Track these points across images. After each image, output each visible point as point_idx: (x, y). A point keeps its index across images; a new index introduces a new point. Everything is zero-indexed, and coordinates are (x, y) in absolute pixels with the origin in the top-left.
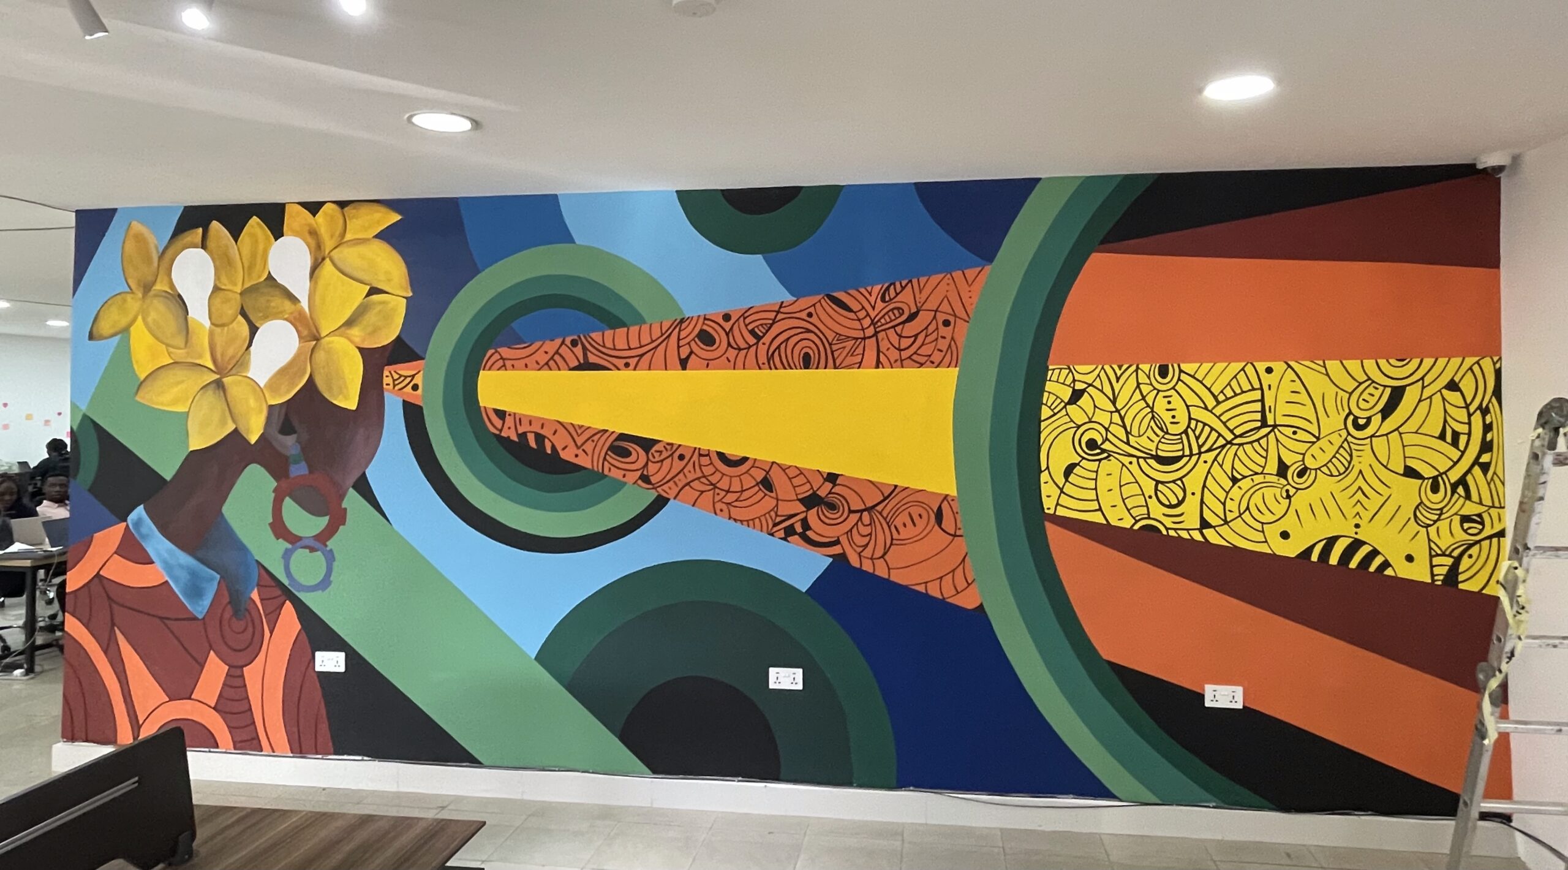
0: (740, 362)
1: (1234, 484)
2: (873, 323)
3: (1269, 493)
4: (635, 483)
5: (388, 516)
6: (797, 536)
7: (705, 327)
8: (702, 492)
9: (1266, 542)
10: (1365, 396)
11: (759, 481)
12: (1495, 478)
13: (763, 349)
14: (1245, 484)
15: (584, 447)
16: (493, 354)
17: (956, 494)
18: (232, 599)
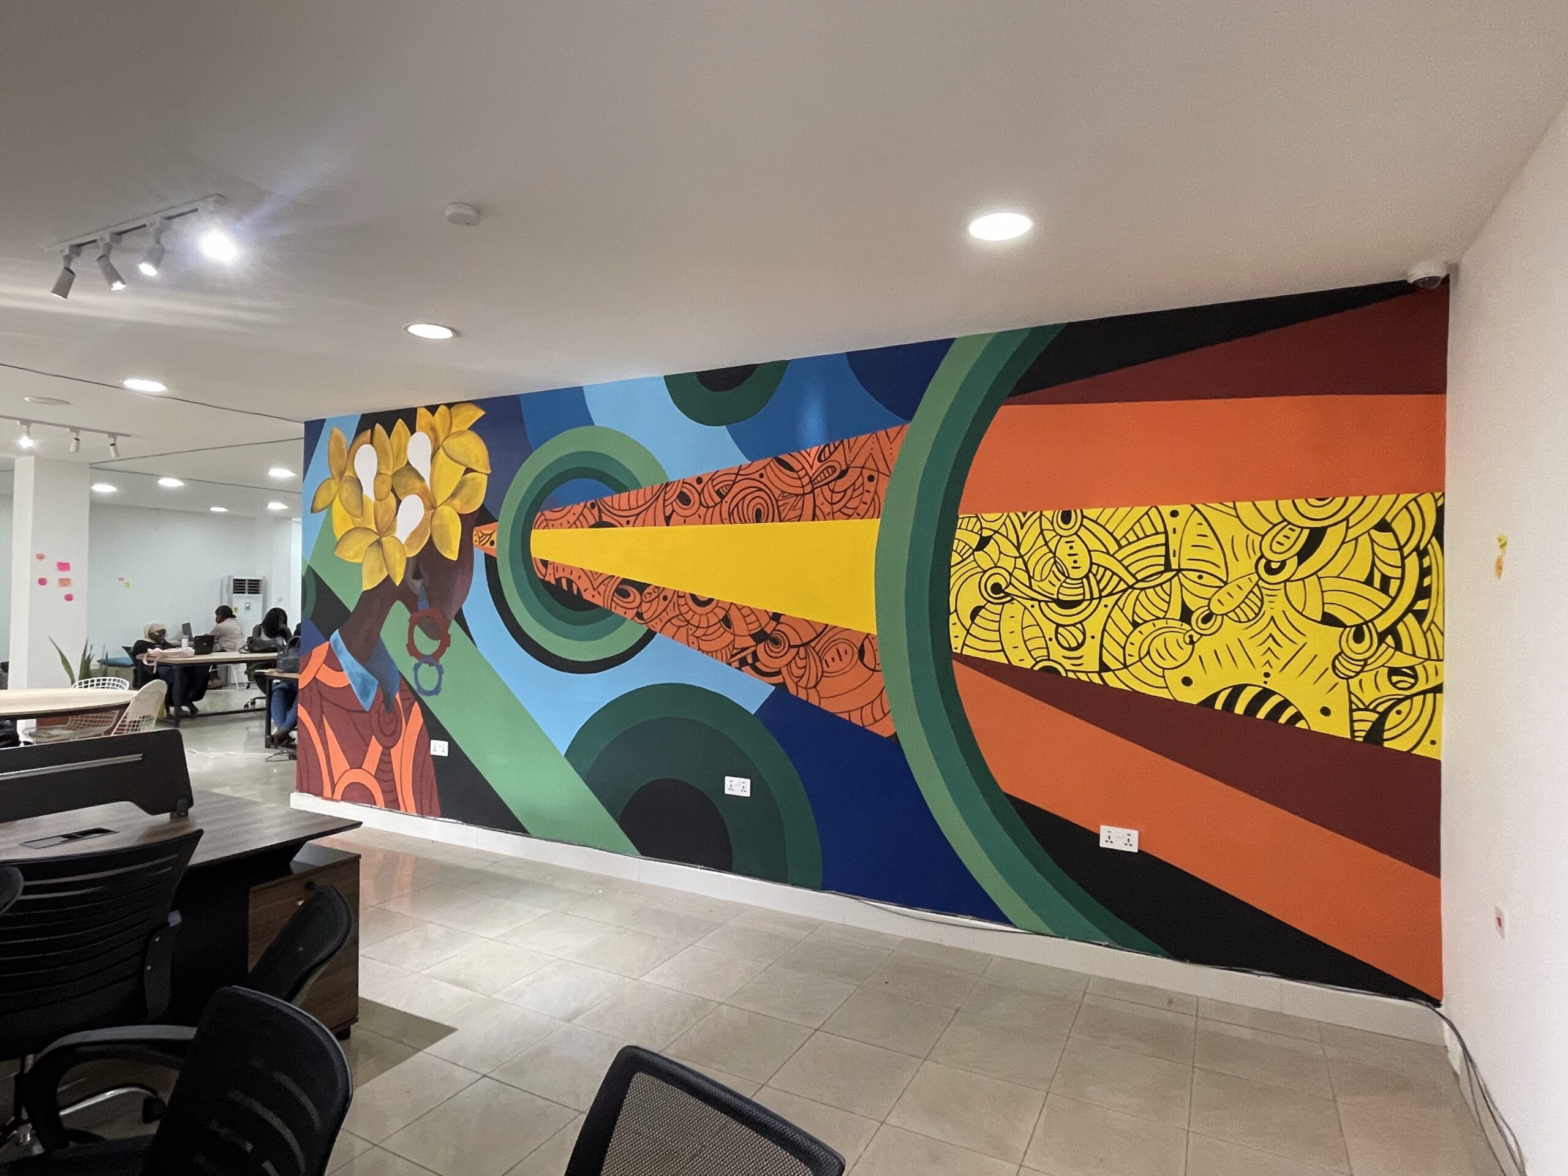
0: (708, 518)
1: (1134, 629)
2: (811, 481)
3: (1171, 638)
4: (632, 619)
5: (474, 639)
6: (749, 667)
7: (684, 490)
8: (680, 627)
9: (1167, 687)
10: (1280, 538)
11: (721, 618)
12: (1433, 627)
13: (725, 507)
14: (1146, 629)
15: (598, 590)
16: (540, 516)
17: (876, 633)
18: (385, 700)
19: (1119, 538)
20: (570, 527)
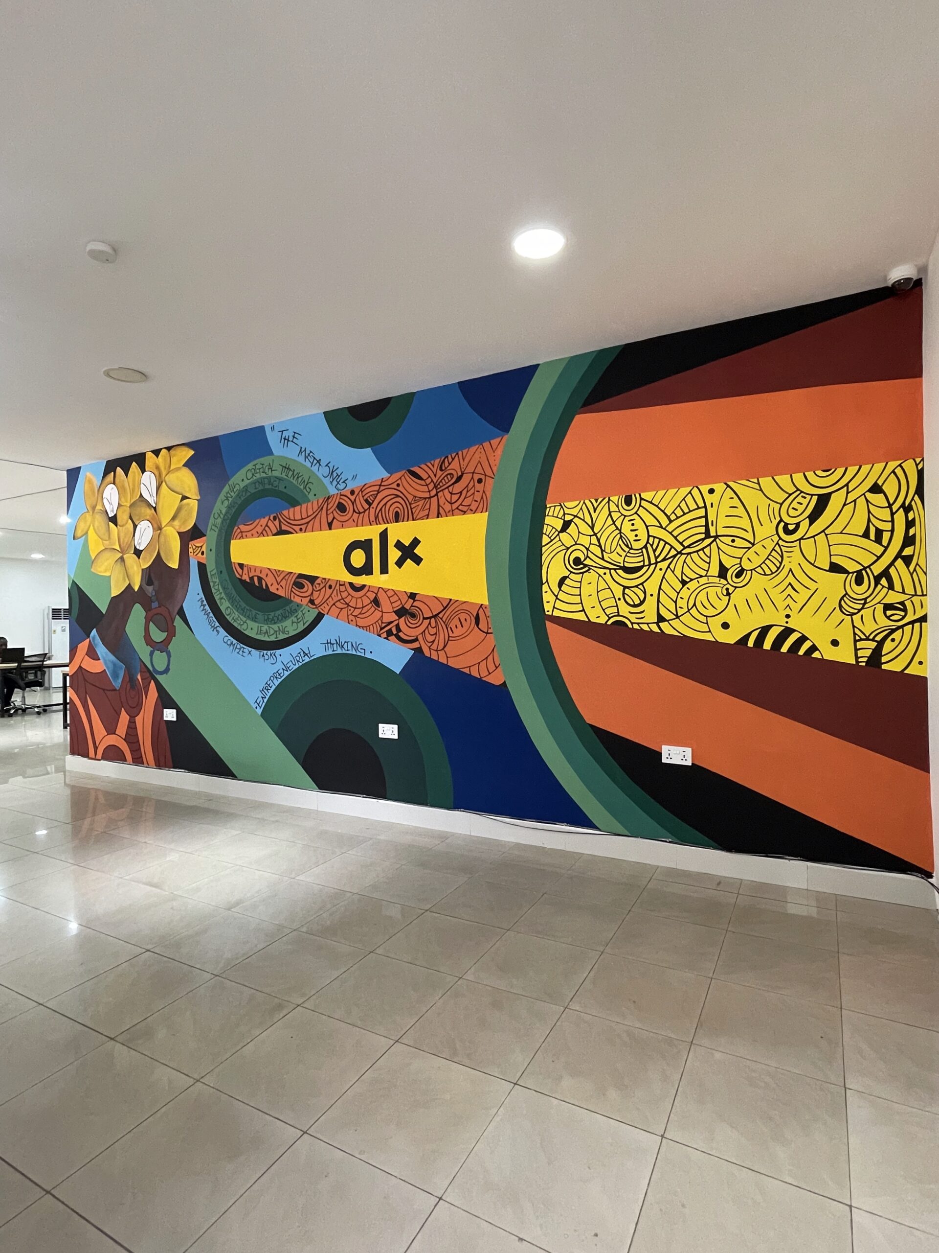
0: (360, 521)
1: (683, 586)
2: (435, 487)
3: (712, 591)
4: (307, 605)
5: (192, 628)
6: (394, 636)
7: (341, 501)
8: (342, 609)
9: (710, 631)
10: (794, 505)
11: (372, 600)
12: (918, 569)
13: (372, 511)
14: (692, 585)
15: (281, 584)
16: (237, 529)
17: (488, 604)
18: (130, 679)
19: (669, 515)
20: (258, 537)
